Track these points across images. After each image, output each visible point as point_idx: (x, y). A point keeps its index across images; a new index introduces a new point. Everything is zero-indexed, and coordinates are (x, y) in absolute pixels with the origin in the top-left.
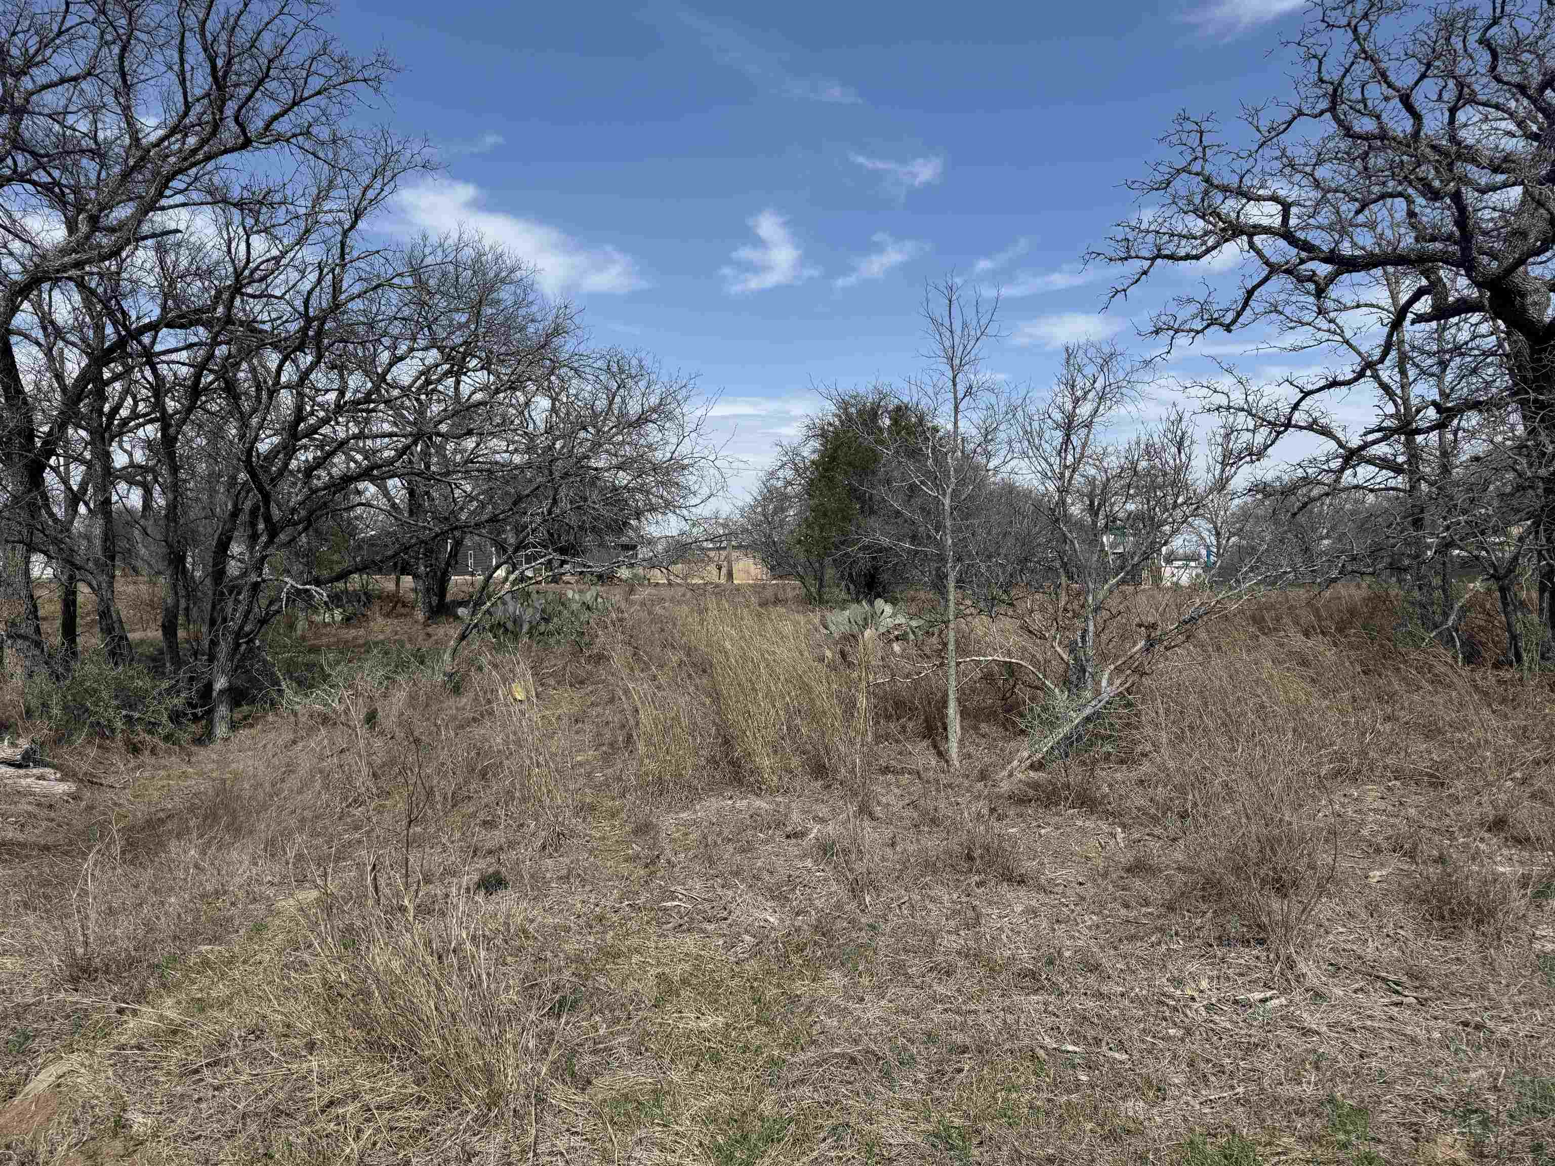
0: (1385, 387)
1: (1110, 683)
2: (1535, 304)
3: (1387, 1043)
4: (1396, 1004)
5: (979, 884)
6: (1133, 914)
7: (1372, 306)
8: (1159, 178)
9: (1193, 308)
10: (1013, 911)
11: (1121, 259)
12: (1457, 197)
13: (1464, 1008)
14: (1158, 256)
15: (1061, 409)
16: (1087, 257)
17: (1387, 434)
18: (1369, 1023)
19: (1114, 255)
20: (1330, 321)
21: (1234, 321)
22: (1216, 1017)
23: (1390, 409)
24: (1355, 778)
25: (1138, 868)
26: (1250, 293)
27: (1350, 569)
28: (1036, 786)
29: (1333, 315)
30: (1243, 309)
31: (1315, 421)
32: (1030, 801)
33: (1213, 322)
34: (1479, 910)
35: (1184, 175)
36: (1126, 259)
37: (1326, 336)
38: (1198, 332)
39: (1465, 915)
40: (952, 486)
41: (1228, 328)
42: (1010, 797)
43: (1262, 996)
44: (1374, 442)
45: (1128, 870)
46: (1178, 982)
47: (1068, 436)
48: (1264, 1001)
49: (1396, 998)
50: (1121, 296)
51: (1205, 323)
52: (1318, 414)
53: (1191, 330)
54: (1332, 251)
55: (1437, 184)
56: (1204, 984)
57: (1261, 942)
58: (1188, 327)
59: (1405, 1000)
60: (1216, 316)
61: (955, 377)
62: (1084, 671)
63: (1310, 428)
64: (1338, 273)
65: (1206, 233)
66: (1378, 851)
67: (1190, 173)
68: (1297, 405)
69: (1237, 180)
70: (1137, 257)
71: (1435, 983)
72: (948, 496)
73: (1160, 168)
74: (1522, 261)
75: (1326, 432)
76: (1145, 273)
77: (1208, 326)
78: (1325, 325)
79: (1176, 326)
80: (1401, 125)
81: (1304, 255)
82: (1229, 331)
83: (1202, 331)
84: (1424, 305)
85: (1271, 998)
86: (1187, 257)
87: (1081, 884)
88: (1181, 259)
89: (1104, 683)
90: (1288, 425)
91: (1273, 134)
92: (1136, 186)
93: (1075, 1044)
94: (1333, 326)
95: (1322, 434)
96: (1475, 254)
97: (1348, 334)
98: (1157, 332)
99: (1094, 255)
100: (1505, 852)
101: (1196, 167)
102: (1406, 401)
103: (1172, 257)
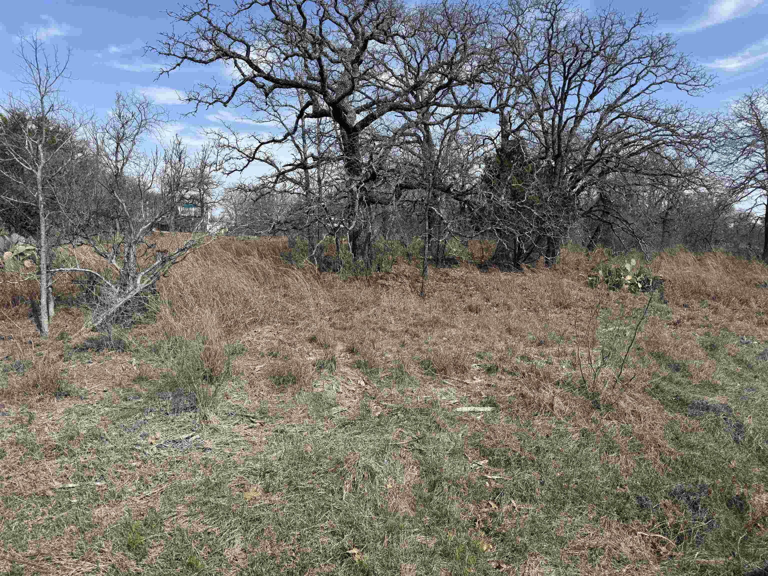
0: (297, 147)
1: (142, 281)
2: (350, 117)
3: (242, 447)
4: (251, 428)
5: (39, 400)
6: (128, 404)
7: (292, 107)
8: (185, 14)
9: (208, 91)
10: (56, 413)
11: (165, 54)
12: (319, 60)
13: (280, 424)
14: (185, 57)
15: (115, 128)
16: (146, 48)
17: (295, 167)
18: (235, 439)
19: (161, 51)
20: (275, 111)
21: (228, 102)
22: (162, 451)
23: (299, 157)
24: (261, 324)
25: (140, 379)
26: (235, 89)
27: (277, 228)
28: (91, 340)
29: (276, 108)
30: (232, 96)
31: (268, 158)
32: (87, 349)
33: (218, 100)
34: (295, 378)
35: (198, 16)
36: (168, 55)
37: (273, 118)
38: (210, 104)
39: (289, 381)
40: (42, 165)
41: (225, 104)
42: (75, 348)
43: (187, 436)
44: (289, 171)
45: (134, 380)
46: (145, 436)
47: (118, 144)
48: (188, 438)
49: (252, 424)
50: (165, 74)
51: (214, 100)
52: (269, 155)
53: (207, 102)
54: (269, 74)
55: (310, 51)
56: (158, 435)
57: (193, 408)
58: (205, 101)
59: (255, 425)
60: (219, 97)
61: (42, 98)
62: (129, 275)
63: (265, 161)
64: (275, 87)
65: (209, 50)
66: (263, 356)
67: (201, 16)
68: (258, 148)
69: (225, 26)
70: (174, 55)
71: (270, 414)
72: (39, 171)
73: (185, 8)
74: (343, 97)
75: (272, 164)
76: (179, 65)
77: (215, 101)
78: (273, 113)
79: (199, 99)
80: (299, 20)
81: (256, 73)
82: (226, 106)
83: (212, 104)
84: (310, 110)
85: (192, 436)
86: (200, 61)
87: (105, 391)
88: (197, 61)
89: (138, 282)
90: (254, 158)
91: (243, 8)
92: (173, 14)
93: (75, 482)
94: (276, 113)
95: (271, 164)
96: (327, 89)
97: (282, 119)
98: (189, 100)
99: (150, 48)
100: (314, 350)
101: (205, 13)
102: (305, 154)
103: (192, 59)
